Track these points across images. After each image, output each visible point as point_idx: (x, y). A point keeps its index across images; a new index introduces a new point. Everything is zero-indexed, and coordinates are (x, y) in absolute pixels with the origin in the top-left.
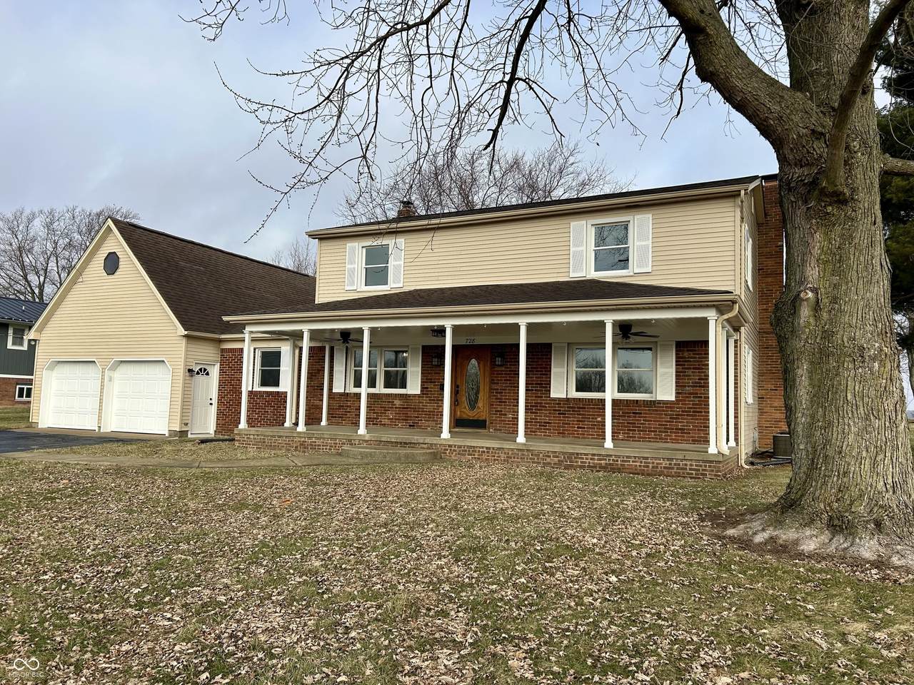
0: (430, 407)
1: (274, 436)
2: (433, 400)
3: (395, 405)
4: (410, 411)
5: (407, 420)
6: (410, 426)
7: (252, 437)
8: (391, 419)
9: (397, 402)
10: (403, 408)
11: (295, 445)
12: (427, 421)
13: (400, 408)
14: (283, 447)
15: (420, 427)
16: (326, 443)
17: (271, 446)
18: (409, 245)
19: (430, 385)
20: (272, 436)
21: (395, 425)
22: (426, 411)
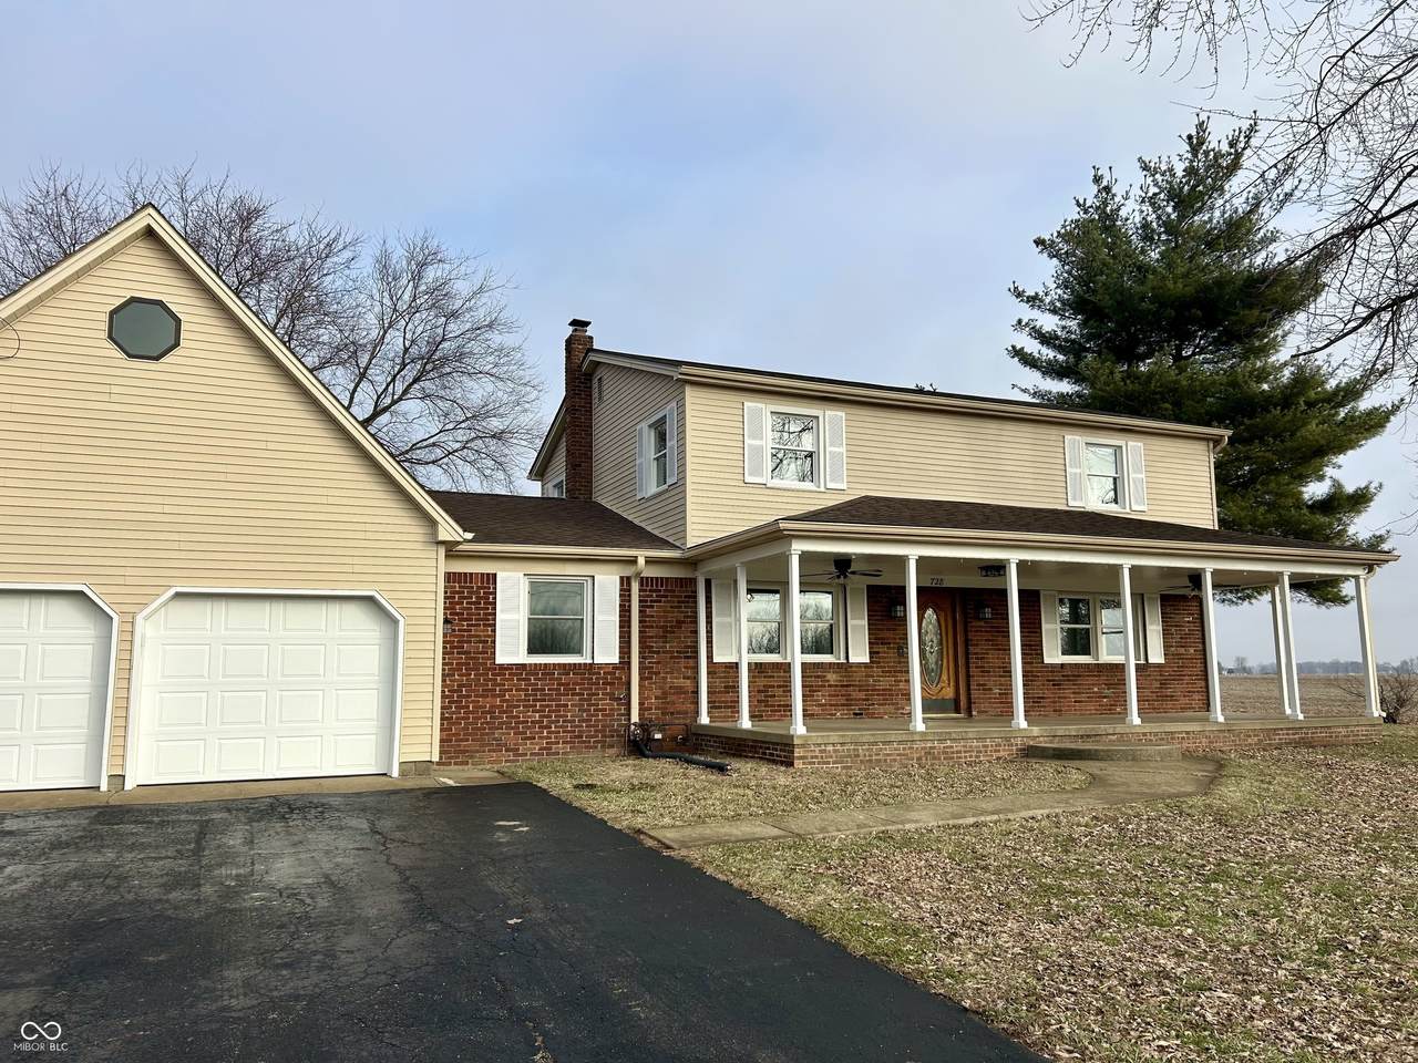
0: (885, 682)
1: (876, 743)
2: (887, 672)
3: (828, 681)
4: (854, 691)
5: (851, 705)
6: (856, 714)
7: (830, 748)
8: (825, 705)
9: (832, 677)
10: (842, 686)
11: (915, 756)
12: (882, 705)
13: (836, 686)
14: (895, 760)
15: (872, 716)
16: (971, 747)
17: (870, 761)
18: (853, 424)
19: (882, 649)
20: (870, 744)
21: (831, 715)
22: (879, 690)
